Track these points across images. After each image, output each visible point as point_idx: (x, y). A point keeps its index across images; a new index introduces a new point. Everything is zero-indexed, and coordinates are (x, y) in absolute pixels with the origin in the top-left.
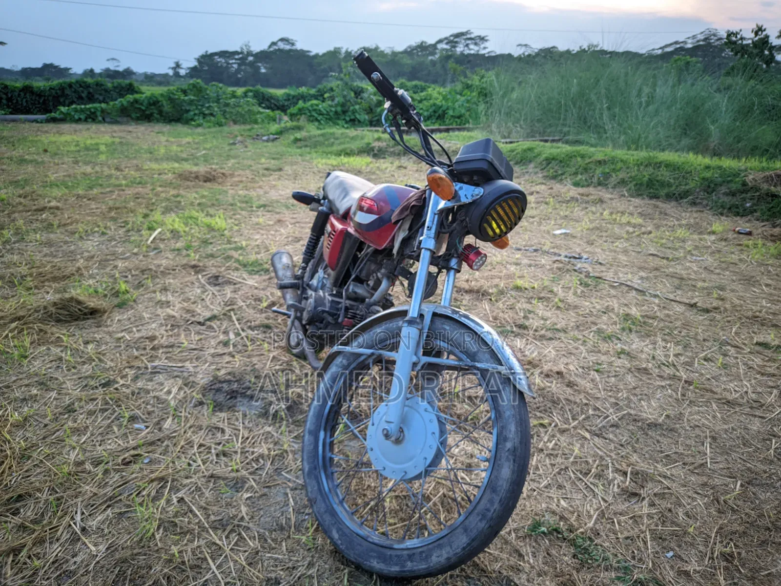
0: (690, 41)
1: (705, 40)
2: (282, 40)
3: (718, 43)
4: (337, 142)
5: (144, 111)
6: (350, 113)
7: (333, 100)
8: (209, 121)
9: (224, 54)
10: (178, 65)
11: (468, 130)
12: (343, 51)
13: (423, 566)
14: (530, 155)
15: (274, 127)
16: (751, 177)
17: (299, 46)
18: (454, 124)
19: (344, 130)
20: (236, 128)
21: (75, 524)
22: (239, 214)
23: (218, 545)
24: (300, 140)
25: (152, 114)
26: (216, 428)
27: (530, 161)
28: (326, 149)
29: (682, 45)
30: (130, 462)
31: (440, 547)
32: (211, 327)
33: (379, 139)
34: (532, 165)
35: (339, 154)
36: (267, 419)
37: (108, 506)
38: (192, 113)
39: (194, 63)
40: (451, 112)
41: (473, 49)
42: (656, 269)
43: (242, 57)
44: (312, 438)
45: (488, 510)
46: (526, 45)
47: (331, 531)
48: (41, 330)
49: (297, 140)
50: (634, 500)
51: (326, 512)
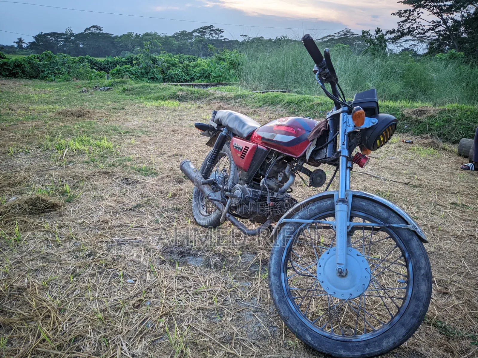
0: (337, 35)
1: (344, 35)
2: (93, 27)
3: (351, 37)
4: (152, 91)
5: (11, 71)
6: (150, 74)
7: (138, 65)
8: (59, 78)
9: (53, 34)
10: (21, 41)
11: (230, 85)
12: (134, 34)
13: (377, 350)
14: (277, 100)
15: (106, 82)
16: (406, 111)
17: (104, 31)
18: (216, 81)
19: (148, 84)
20: (79, 82)
21: (125, 352)
22: (114, 137)
23: (232, 354)
24: (127, 90)
25: (17, 73)
26: (182, 277)
27: (278, 104)
28: (147, 96)
29: (332, 37)
30: (139, 305)
31: (387, 337)
32: (140, 212)
33: (180, 90)
34: (278, 106)
35: (157, 99)
36: (210, 268)
37: (142, 338)
38: (46, 73)
39: (33, 40)
40: (213, 74)
41: (215, 37)
42: (375, 164)
43: (68, 37)
44: (277, 278)
45: (416, 311)
46: (245, 35)
47: (305, 336)
48: (22, 221)
49: (125, 90)
50: (447, 297)
51: (298, 324)
